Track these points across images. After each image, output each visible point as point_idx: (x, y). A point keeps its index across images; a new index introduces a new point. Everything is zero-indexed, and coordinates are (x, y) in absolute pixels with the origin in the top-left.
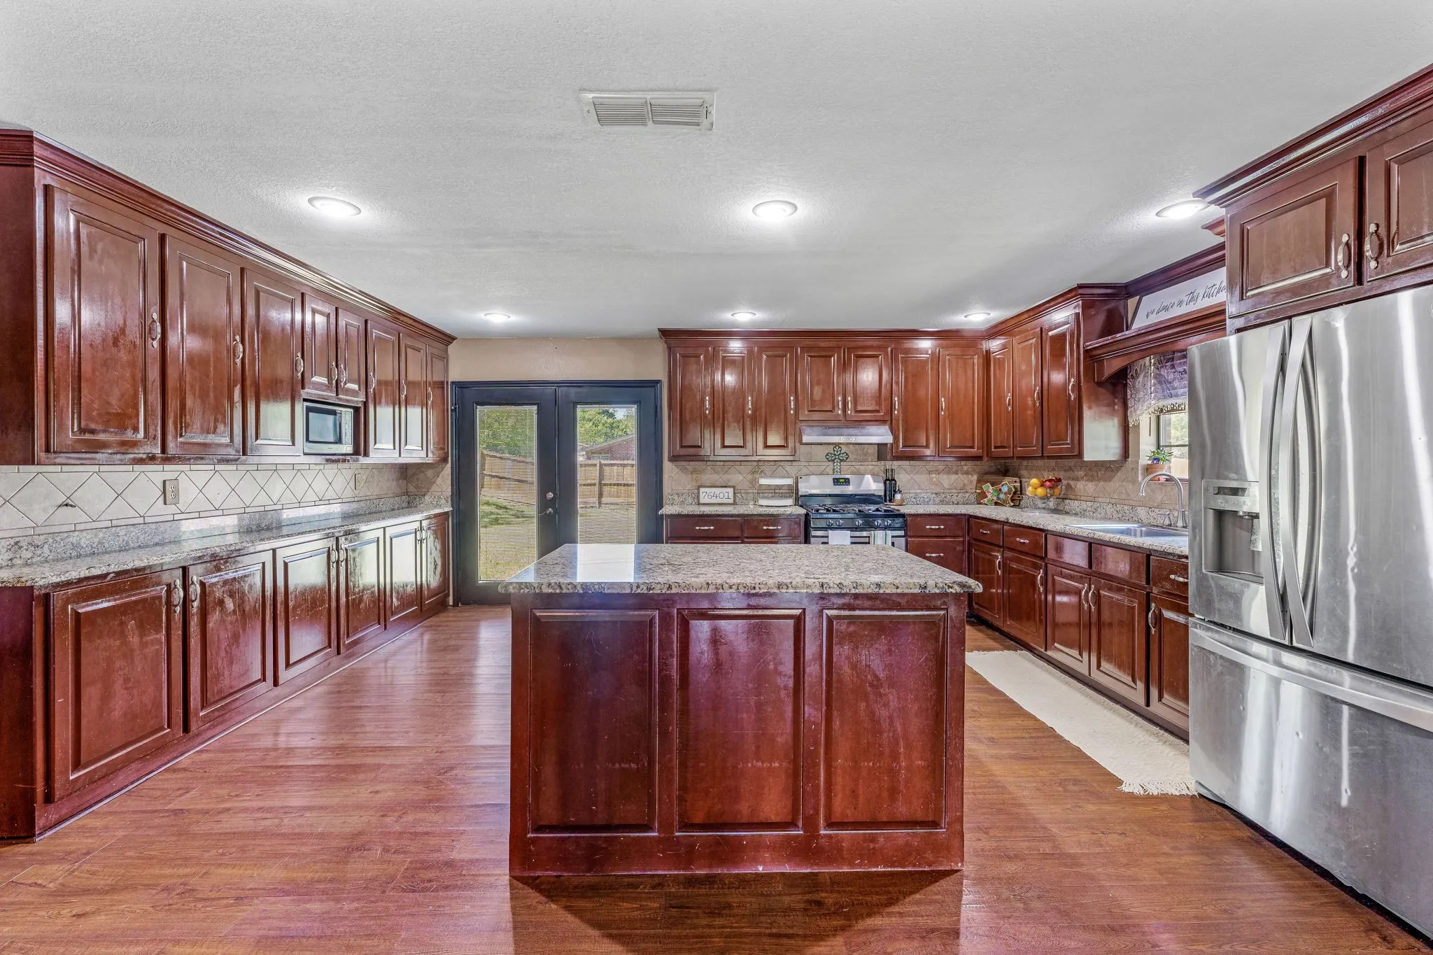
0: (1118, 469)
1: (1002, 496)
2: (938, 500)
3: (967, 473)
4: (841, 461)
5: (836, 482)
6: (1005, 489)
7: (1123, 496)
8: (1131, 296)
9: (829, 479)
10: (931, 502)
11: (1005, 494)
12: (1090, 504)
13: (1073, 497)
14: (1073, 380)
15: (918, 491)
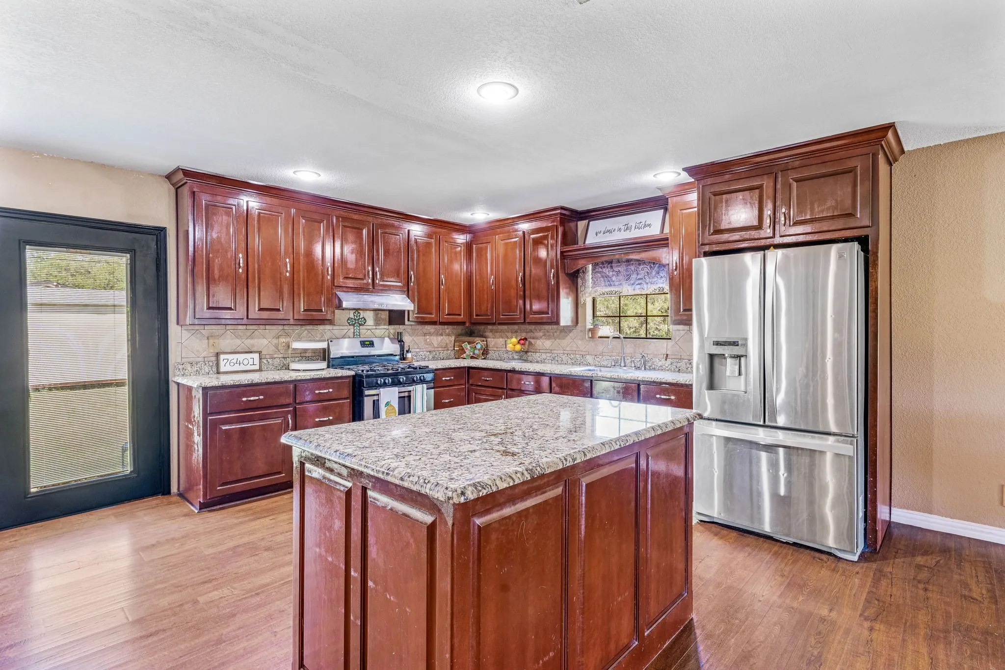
0: (570, 331)
1: (477, 352)
2: (431, 357)
3: (449, 335)
4: (360, 325)
5: (363, 344)
6: (479, 346)
7: (575, 349)
8: (582, 219)
9: (357, 342)
10: (427, 359)
11: (479, 350)
12: (548, 355)
13: (533, 351)
14: (553, 270)
15: (418, 350)
